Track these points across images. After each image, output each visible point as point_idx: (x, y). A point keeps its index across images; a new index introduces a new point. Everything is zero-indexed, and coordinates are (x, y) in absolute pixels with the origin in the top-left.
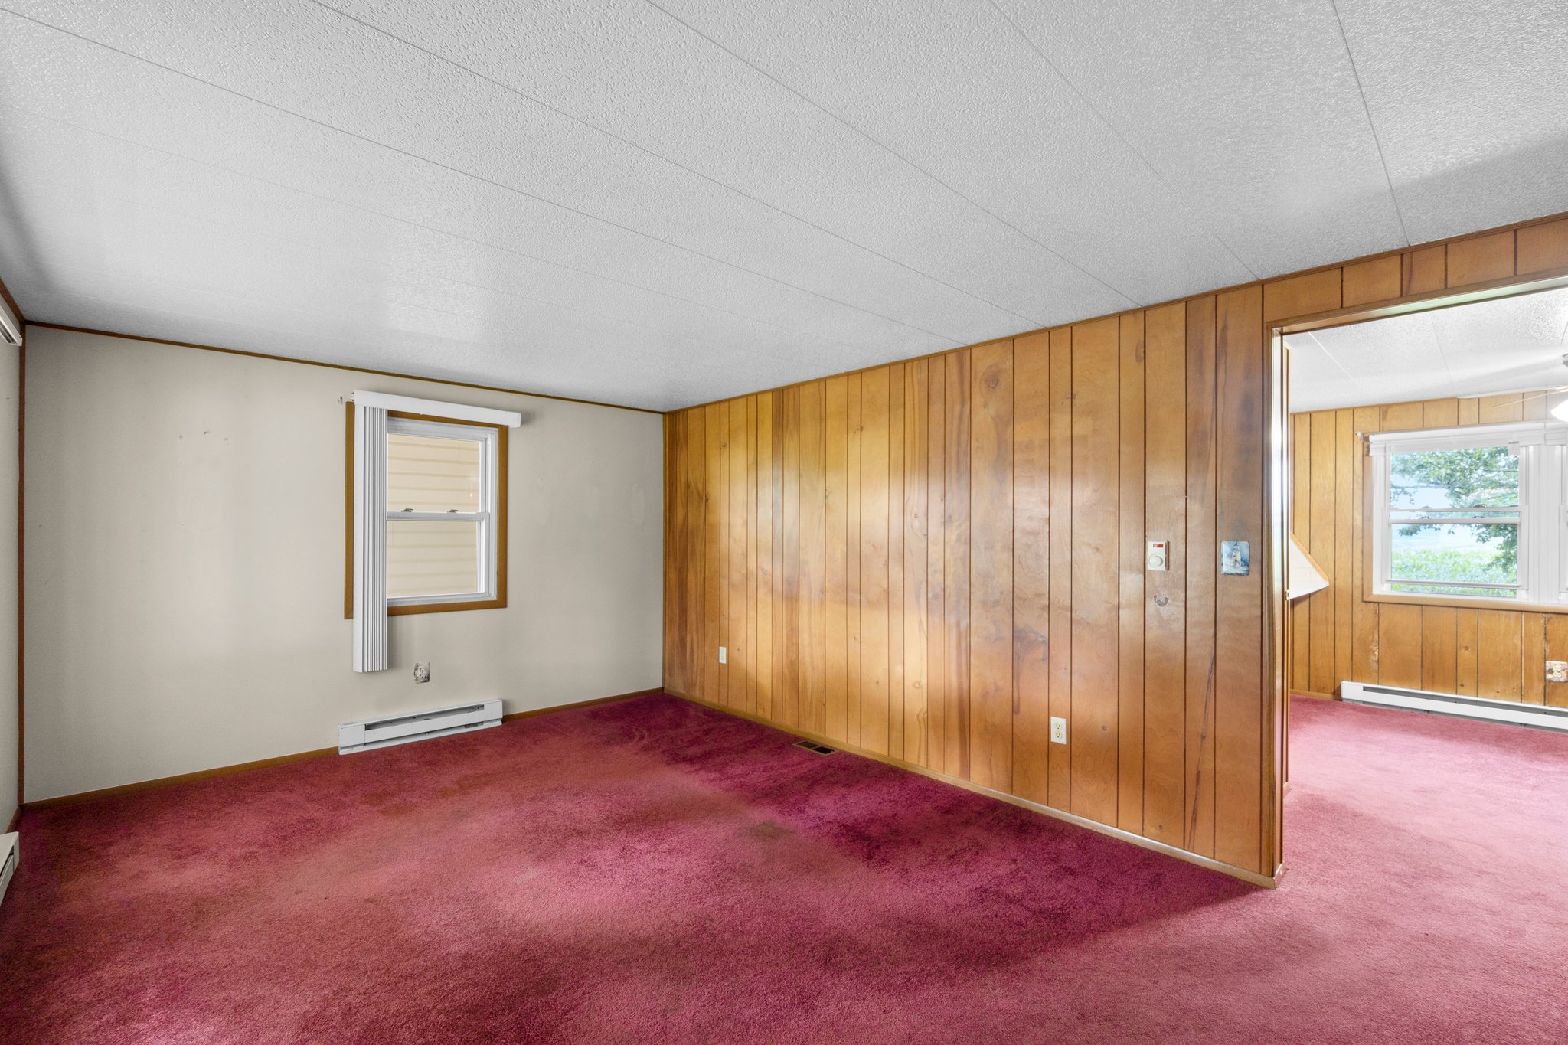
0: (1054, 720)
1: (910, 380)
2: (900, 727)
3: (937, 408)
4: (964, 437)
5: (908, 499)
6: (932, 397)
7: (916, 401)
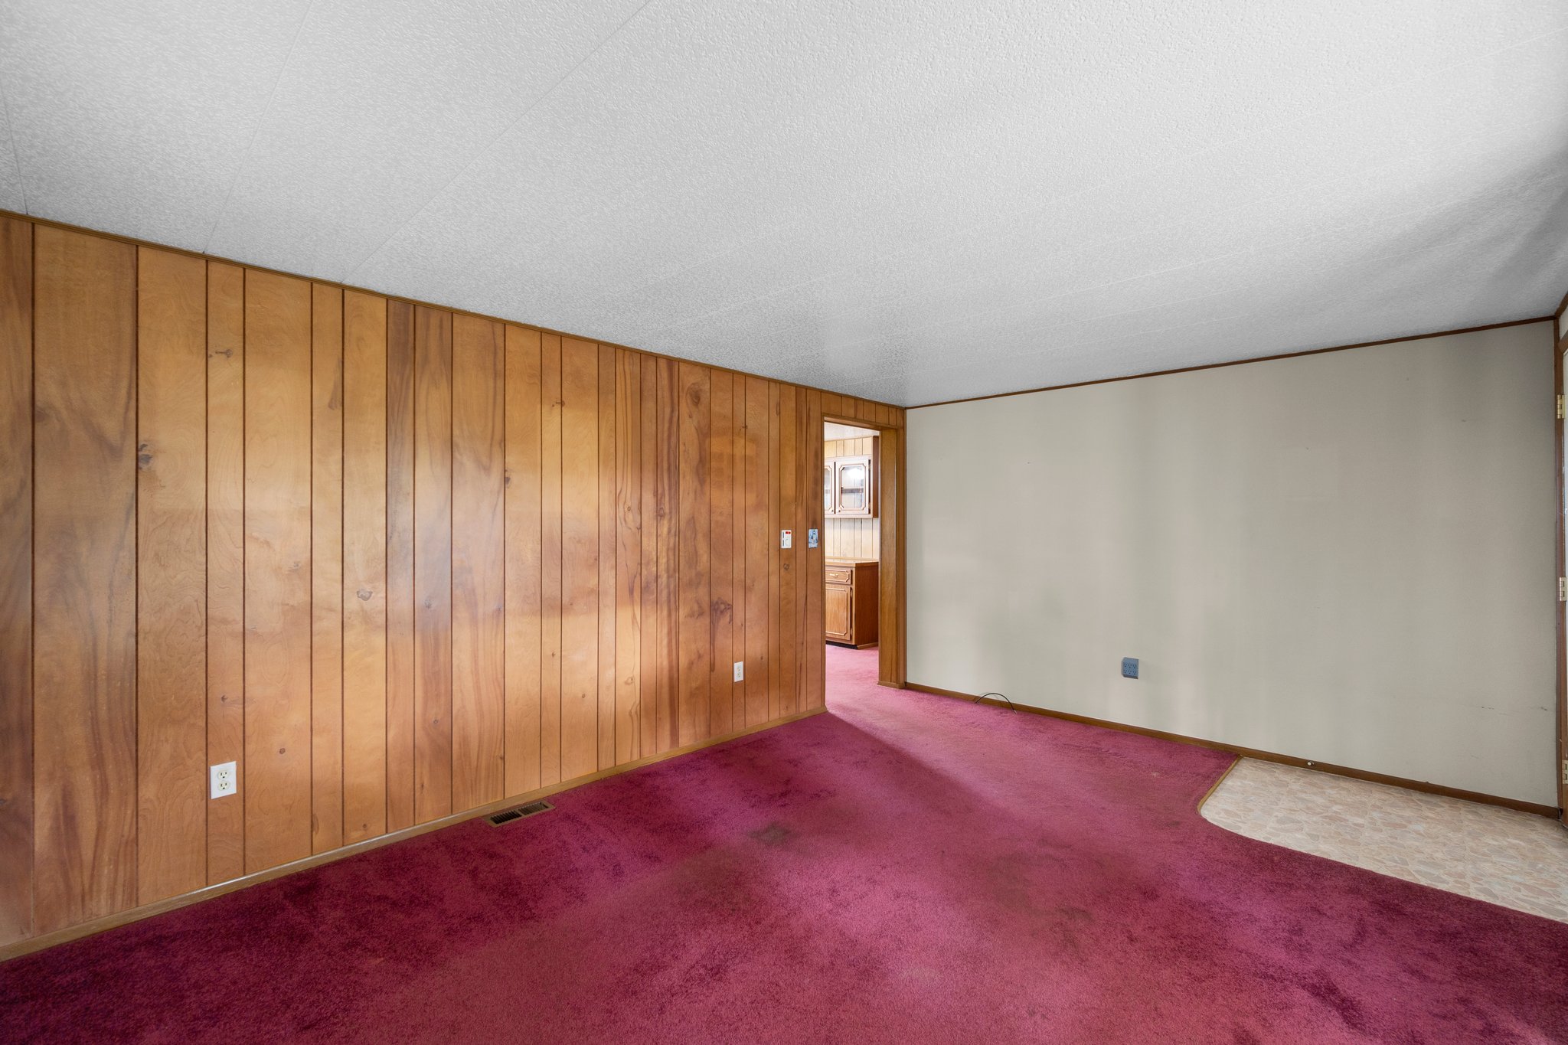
0: (736, 665)
1: (622, 367)
2: (611, 734)
3: (649, 406)
4: (673, 440)
5: (620, 492)
6: (645, 394)
7: (629, 392)
